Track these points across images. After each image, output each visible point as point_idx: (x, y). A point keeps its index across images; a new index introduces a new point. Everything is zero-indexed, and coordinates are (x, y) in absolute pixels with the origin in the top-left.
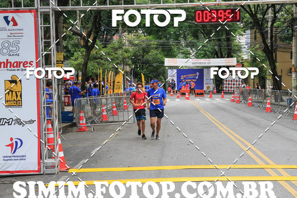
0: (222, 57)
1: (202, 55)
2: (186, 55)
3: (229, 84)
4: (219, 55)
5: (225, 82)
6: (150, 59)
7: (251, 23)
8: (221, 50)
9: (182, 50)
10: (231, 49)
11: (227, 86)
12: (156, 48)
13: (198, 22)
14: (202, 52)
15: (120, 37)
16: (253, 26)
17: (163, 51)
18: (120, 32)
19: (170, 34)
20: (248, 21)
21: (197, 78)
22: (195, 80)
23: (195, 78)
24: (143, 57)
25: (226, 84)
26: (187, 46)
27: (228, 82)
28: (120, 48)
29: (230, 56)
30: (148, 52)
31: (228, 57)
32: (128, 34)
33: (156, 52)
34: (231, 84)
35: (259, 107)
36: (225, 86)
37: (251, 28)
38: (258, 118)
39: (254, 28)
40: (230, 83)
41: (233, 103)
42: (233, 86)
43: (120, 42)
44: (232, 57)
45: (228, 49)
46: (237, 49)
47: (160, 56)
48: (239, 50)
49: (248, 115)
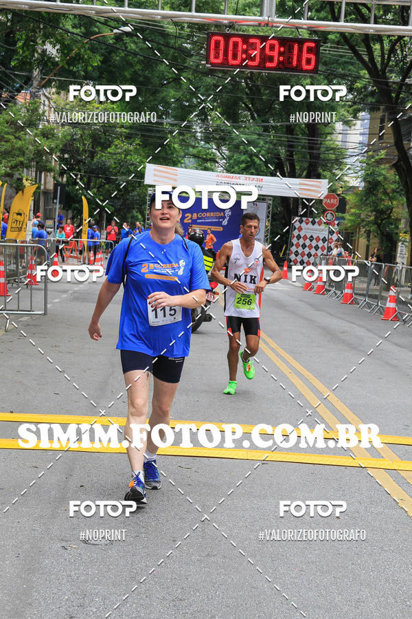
0: (293, 175)
1: (243, 166)
2: (205, 162)
3: (304, 246)
4: (287, 169)
5: (295, 241)
6: (111, 163)
7: (372, 94)
8: (291, 155)
9: (194, 147)
10: (317, 157)
11: (300, 250)
12: (129, 137)
13: (213, 64)
14: (243, 157)
15: (34, 96)
16: (378, 102)
17: (145, 145)
18: (35, 83)
19: (167, 104)
20: (365, 87)
21: (225, 222)
22: (221, 229)
23: (219, 224)
24: (92, 157)
25: (297, 245)
26: (207, 139)
27: (301, 242)
28: (31, 124)
29: (313, 173)
30: (106, 145)
31: (308, 176)
32: (58, 93)
33: (126, 146)
34: (310, 247)
35: (369, 305)
36: (294, 249)
37: (373, 109)
38: (360, 332)
39: (379, 109)
40: (308, 242)
41: (307, 292)
42: (313, 251)
43: (33, 109)
44: (319, 176)
45: (311, 154)
46: (333, 157)
47: (135, 158)
48: (339, 162)
49: (336, 323)
